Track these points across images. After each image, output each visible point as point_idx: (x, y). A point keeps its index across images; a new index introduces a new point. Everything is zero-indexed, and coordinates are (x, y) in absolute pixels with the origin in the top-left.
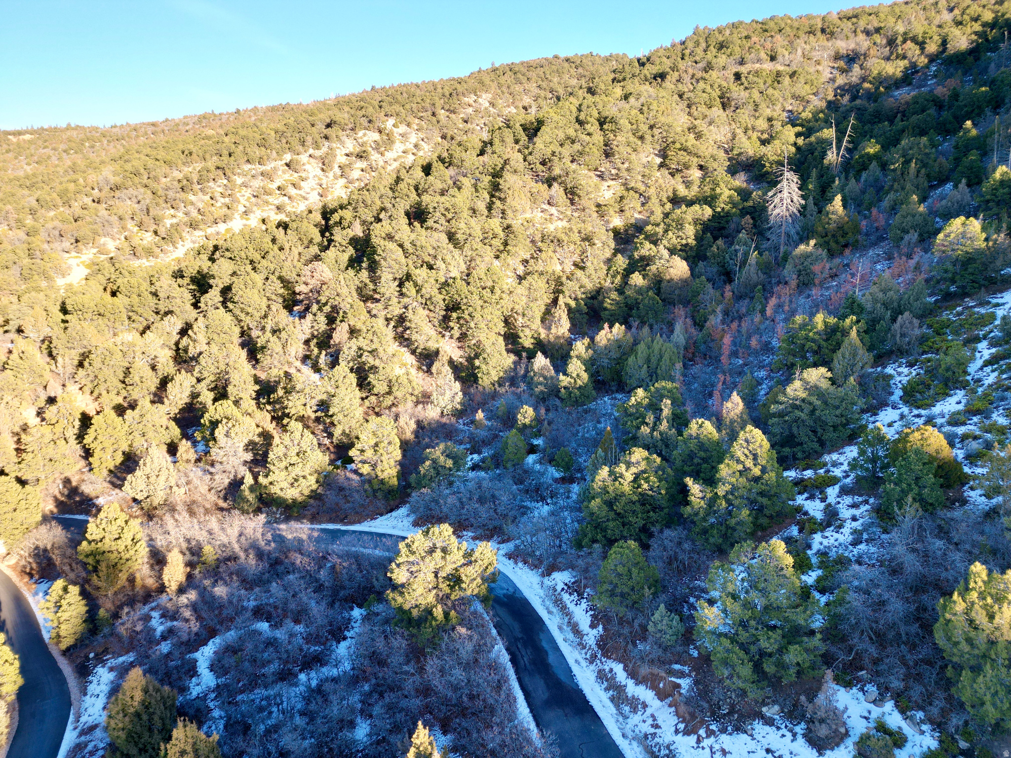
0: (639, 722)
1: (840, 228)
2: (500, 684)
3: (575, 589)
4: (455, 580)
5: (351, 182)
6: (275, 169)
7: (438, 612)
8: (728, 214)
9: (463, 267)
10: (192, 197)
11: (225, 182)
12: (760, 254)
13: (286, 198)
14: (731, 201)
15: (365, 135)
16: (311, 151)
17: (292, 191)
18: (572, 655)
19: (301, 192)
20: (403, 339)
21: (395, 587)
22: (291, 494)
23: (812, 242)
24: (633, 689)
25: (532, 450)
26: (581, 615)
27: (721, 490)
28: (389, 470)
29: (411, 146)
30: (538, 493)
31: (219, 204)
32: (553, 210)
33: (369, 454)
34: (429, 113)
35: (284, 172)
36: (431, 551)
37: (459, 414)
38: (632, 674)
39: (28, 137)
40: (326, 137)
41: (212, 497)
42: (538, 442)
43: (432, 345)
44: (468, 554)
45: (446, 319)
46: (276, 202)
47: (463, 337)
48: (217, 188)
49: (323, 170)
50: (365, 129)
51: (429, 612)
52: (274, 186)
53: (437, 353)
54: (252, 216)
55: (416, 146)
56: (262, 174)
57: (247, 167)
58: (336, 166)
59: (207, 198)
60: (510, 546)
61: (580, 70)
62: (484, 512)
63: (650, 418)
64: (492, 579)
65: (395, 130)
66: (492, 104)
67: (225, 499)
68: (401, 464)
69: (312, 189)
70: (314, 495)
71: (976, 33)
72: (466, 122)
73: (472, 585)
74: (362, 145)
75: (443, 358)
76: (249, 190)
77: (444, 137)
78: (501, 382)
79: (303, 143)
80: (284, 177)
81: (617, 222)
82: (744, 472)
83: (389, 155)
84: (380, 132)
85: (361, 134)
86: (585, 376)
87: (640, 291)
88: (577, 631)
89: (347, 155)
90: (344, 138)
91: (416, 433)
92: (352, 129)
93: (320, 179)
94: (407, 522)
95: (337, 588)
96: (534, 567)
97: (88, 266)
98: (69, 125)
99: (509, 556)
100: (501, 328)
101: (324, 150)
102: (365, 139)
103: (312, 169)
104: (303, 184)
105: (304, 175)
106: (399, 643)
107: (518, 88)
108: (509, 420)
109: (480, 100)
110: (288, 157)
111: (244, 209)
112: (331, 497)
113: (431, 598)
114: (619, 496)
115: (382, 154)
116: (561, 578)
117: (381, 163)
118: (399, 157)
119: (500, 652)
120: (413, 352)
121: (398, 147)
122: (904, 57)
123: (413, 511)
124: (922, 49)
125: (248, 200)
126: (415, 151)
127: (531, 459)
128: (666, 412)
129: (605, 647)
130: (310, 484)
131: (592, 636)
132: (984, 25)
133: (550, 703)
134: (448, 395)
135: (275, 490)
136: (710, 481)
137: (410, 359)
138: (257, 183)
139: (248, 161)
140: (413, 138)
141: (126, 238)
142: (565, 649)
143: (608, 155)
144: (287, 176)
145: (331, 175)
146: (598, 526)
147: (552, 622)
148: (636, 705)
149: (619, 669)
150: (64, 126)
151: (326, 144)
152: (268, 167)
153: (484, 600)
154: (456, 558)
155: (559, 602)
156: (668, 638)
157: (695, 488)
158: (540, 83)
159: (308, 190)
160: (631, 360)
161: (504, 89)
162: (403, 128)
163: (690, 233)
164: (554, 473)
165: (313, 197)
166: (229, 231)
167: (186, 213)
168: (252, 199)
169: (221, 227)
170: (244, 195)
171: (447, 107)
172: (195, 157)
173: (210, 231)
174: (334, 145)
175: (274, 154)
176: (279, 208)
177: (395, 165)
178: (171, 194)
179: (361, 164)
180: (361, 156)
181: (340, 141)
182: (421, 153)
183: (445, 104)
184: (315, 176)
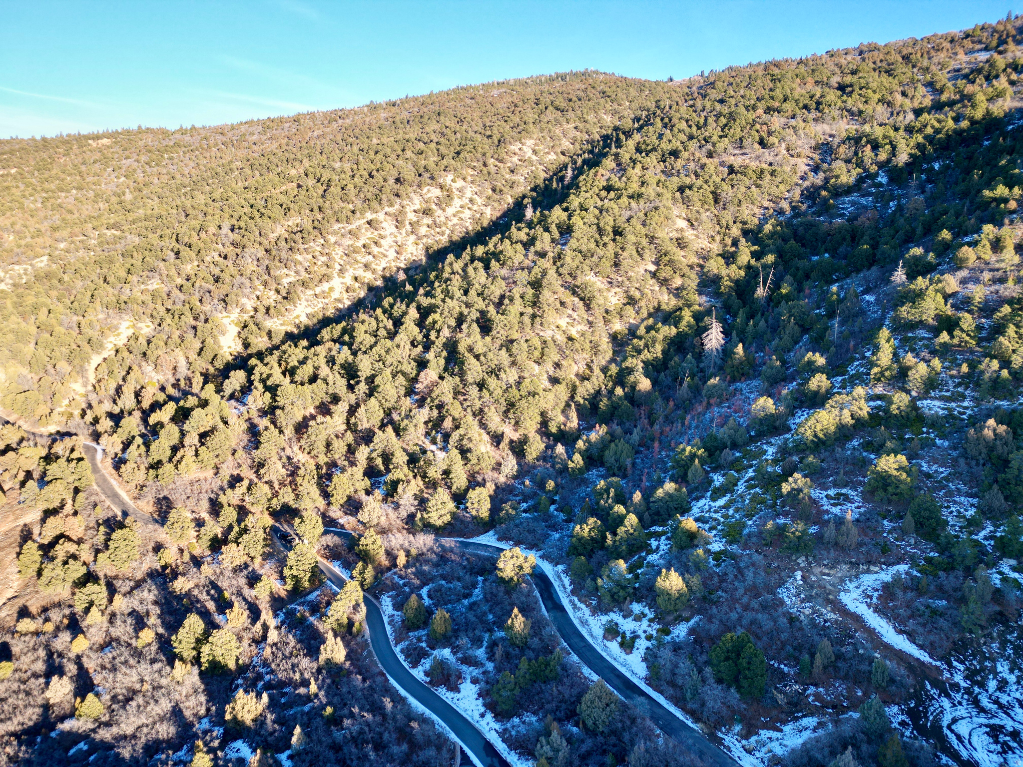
0: (579, 614)
1: (741, 363)
2: (536, 602)
3: (565, 572)
4: (521, 567)
5: (419, 238)
6: (359, 228)
7: (515, 578)
8: (686, 334)
9: (516, 377)
10: (299, 257)
11: (322, 241)
12: (692, 379)
13: (370, 257)
14: (689, 326)
15: (429, 191)
16: (387, 209)
17: (375, 250)
18: (561, 595)
19: (381, 250)
20: (483, 425)
21: (500, 570)
22: (439, 523)
23: (718, 377)
24: (579, 604)
25: (553, 502)
26: (567, 581)
27: (618, 538)
28: (484, 512)
29: (467, 201)
30: (554, 527)
31: (320, 263)
32: (575, 315)
33: (476, 505)
34: (481, 163)
35: (366, 230)
36: (512, 557)
37: (515, 477)
38: (579, 600)
39: (105, 141)
40: (397, 195)
41: (399, 522)
42: (557, 498)
43: (500, 430)
44: (526, 558)
45: (506, 412)
46: (363, 260)
47: (517, 424)
48: (316, 246)
49: (397, 227)
50: (429, 185)
51: (512, 579)
52: (360, 244)
53: (502, 435)
54: (346, 274)
55: (471, 201)
56: (350, 232)
57: (336, 226)
58: (407, 223)
59: (310, 257)
60: (541, 553)
62: (530, 538)
63: (605, 496)
64: (534, 568)
65: (453, 185)
66: (535, 152)
67: (407, 524)
68: (490, 510)
69: (391, 247)
70: (449, 523)
72: (512, 172)
73: (527, 570)
74: (427, 202)
75: (506, 441)
76: (341, 249)
77: (494, 190)
78: (538, 459)
79: (380, 202)
80: (367, 235)
81: (618, 326)
82: (626, 531)
83: (450, 211)
84: (441, 187)
85: (425, 190)
86: (582, 462)
87: (620, 398)
88: (564, 587)
89: (415, 212)
90: (412, 195)
91: (495, 491)
92: (418, 186)
93: (395, 236)
94: (494, 539)
95: (472, 569)
96: (551, 562)
97: (236, 324)
98: (140, 127)
99: (541, 557)
100: (539, 419)
101: (397, 207)
102: (429, 195)
103: (389, 227)
104: (382, 242)
105: (382, 233)
106: (502, 589)
108: (542, 485)
109: (524, 148)
110: (368, 216)
111: (339, 267)
112: (458, 525)
113: (513, 574)
114: (583, 537)
115: (444, 210)
116: (561, 568)
117: (443, 219)
118: (458, 212)
119: (537, 593)
120: (488, 433)
121: (457, 202)
123: (496, 533)
124: (876, 156)
125: (341, 258)
126: (470, 206)
127: (552, 508)
128: (611, 494)
129: (573, 592)
130: (447, 518)
131: (569, 589)
133: (552, 608)
134: (510, 466)
135: (432, 521)
136: (615, 534)
137: (486, 438)
138: (347, 242)
139: (337, 220)
140: (468, 194)
141: (258, 298)
142: (560, 593)
143: (616, 265)
144: (369, 234)
145: (403, 232)
146: (575, 548)
147: (556, 584)
148: (579, 609)
149: (576, 599)
150: (135, 128)
151: (398, 201)
152: (354, 226)
153: (531, 575)
154: (521, 559)
155: (559, 577)
156: (591, 589)
157: (609, 537)
158: (577, 123)
159: (387, 248)
160: (607, 452)
161: (545, 132)
162: (460, 183)
163: (658, 350)
164: (562, 516)
165: (392, 254)
166: (331, 289)
167: (297, 272)
168: (345, 258)
169: (325, 286)
170: (338, 254)
171: (496, 156)
172: (292, 211)
173: (318, 290)
174: (405, 202)
175: (358, 214)
176: (366, 266)
177: (455, 220)
178: (284, 254)
179: (427, 220)
180: (427, 212)
181: (409, 197)
182: (475, 208)
183: (495, 153)
184: (391, 234)
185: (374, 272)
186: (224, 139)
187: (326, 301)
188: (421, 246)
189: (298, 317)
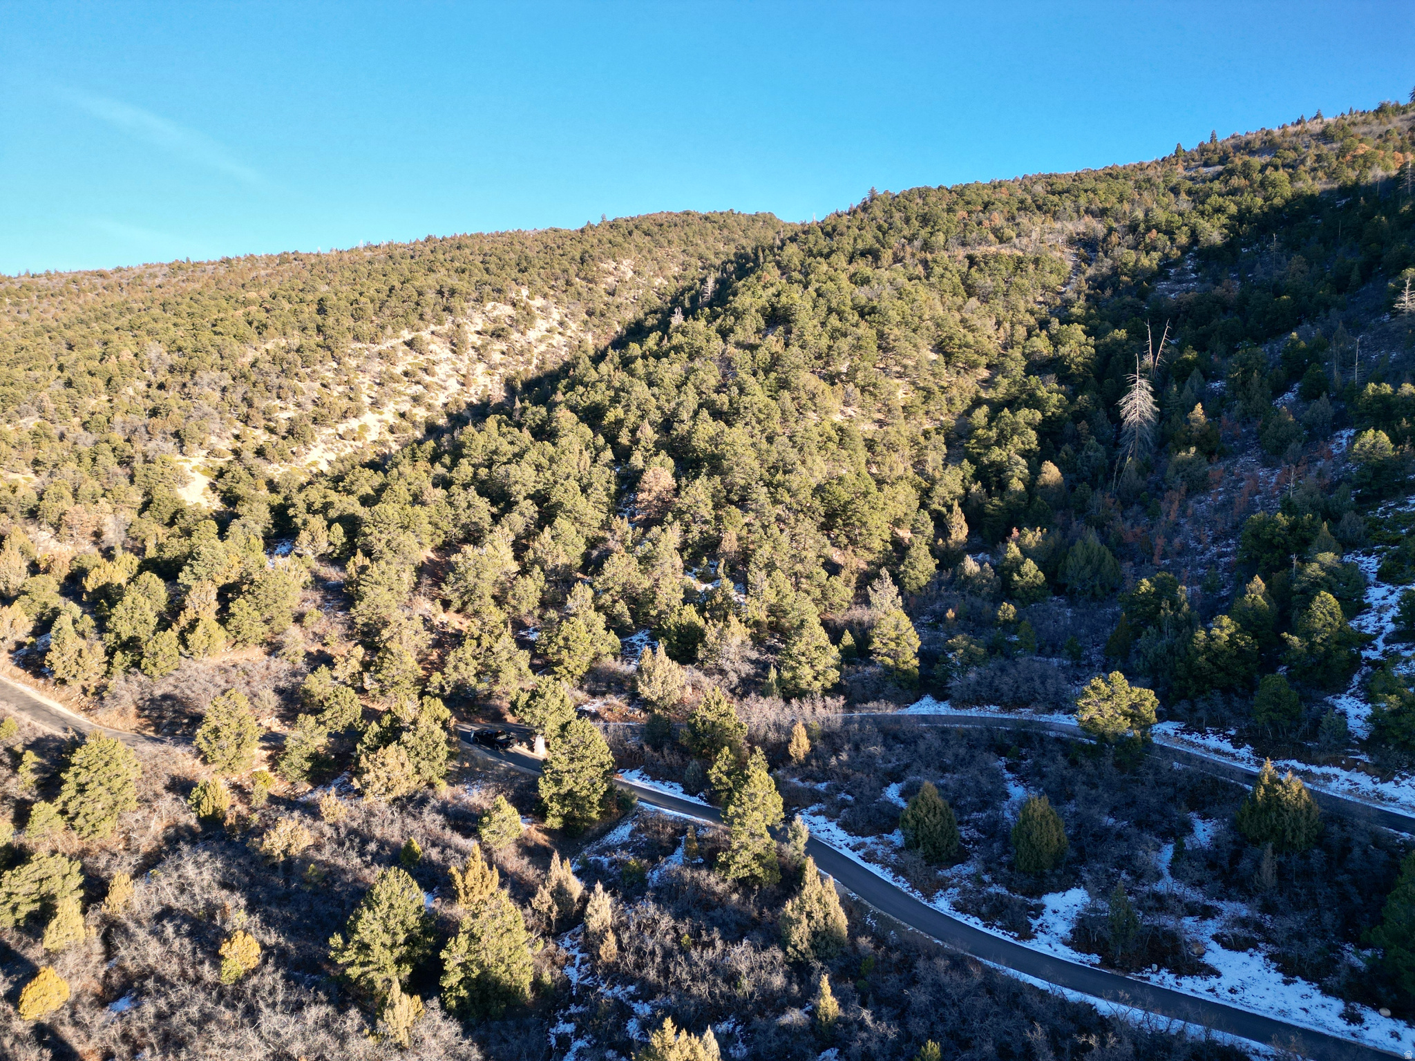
5: (492, 367)
6: (392, 350)
11: (335, 365)
13: (420, 387)
15: (494, 308)
16: (433, 327)
17: (425, 379)
19: (435, 379)
23: (1193, 450)
24: (1318, 770)
26: (1217, 743)
29: (555, 324)
31: (335, 394)
34: (562, 282)
35: (405, 353)
40: (447, 309)
46: (409, 392)
48: (325, 371)
49: (454, 352)
50: (494, 300)
52: (398, 370)
54: (385, 410)
55: (561, 324)
56: (379, 355)
57: (357, 346)
58: (469, 347)
59: (317, 385)
61: (726, 232)
65: (531, 302)
66: (637, 273)
69: (449, 376)
71: (1224, 226)
72: (611, 294)
74: (495, 321)
76: (368, 377)
79: (421, 317)
80: (407, 360)
83: (532, 335)
84: (514, 305)
85: (489, 306)
89: (478, 333)
90: (470, 312)
92: (476, 300)
93: (454, 363)
97: (205, 473)
101: (449, 325)
102: (496, 313)
103: (440, 350)
104: (437, 369)
105: (431, 357)
107: (659, 253)
109: (622, 267)
110: (407, 335)
111: (370, 401)
115: (523, 333)
117: (524, 344)
118: (545, 337)
121: (541, 324)
122: (1155, 249)
124: (1173, 240)
125: (370, 388)
126: (561, 330)
132: (1231, 217)
138: (376, 367)
139: (356, 339)
140: (556, 315)
141: (236, 437)
144: (410, 359)
145: (466, 358)
148: (1328, 777)
149: (1296, 763)
151: (450, 318)
152: (384, 346)
158: (683, 247)
159: (444, 377)
161: (645, 252)
162: (538, 302)
165: (453, 386)
166: (364, 428)
167: (298, 405)
168: (376, 388)
169: (353, 423)
170: (364, 383)
171: (582, 275)
172: (272, 330)
173: (342, 428)
174: (460, 320)
175: (389, 330)
176: (416, 399)
177: (543, 347)
178: (274, 380)
179: (500, 345)
180: (497, 334)
181: (465, 314)
182: (569, 333)
183: (580, 270)
184: (447, 359)
185: (429, 407)
186: (106, 282)
187: (359, 444)
188: (497, 378)
189: (314, 464)
